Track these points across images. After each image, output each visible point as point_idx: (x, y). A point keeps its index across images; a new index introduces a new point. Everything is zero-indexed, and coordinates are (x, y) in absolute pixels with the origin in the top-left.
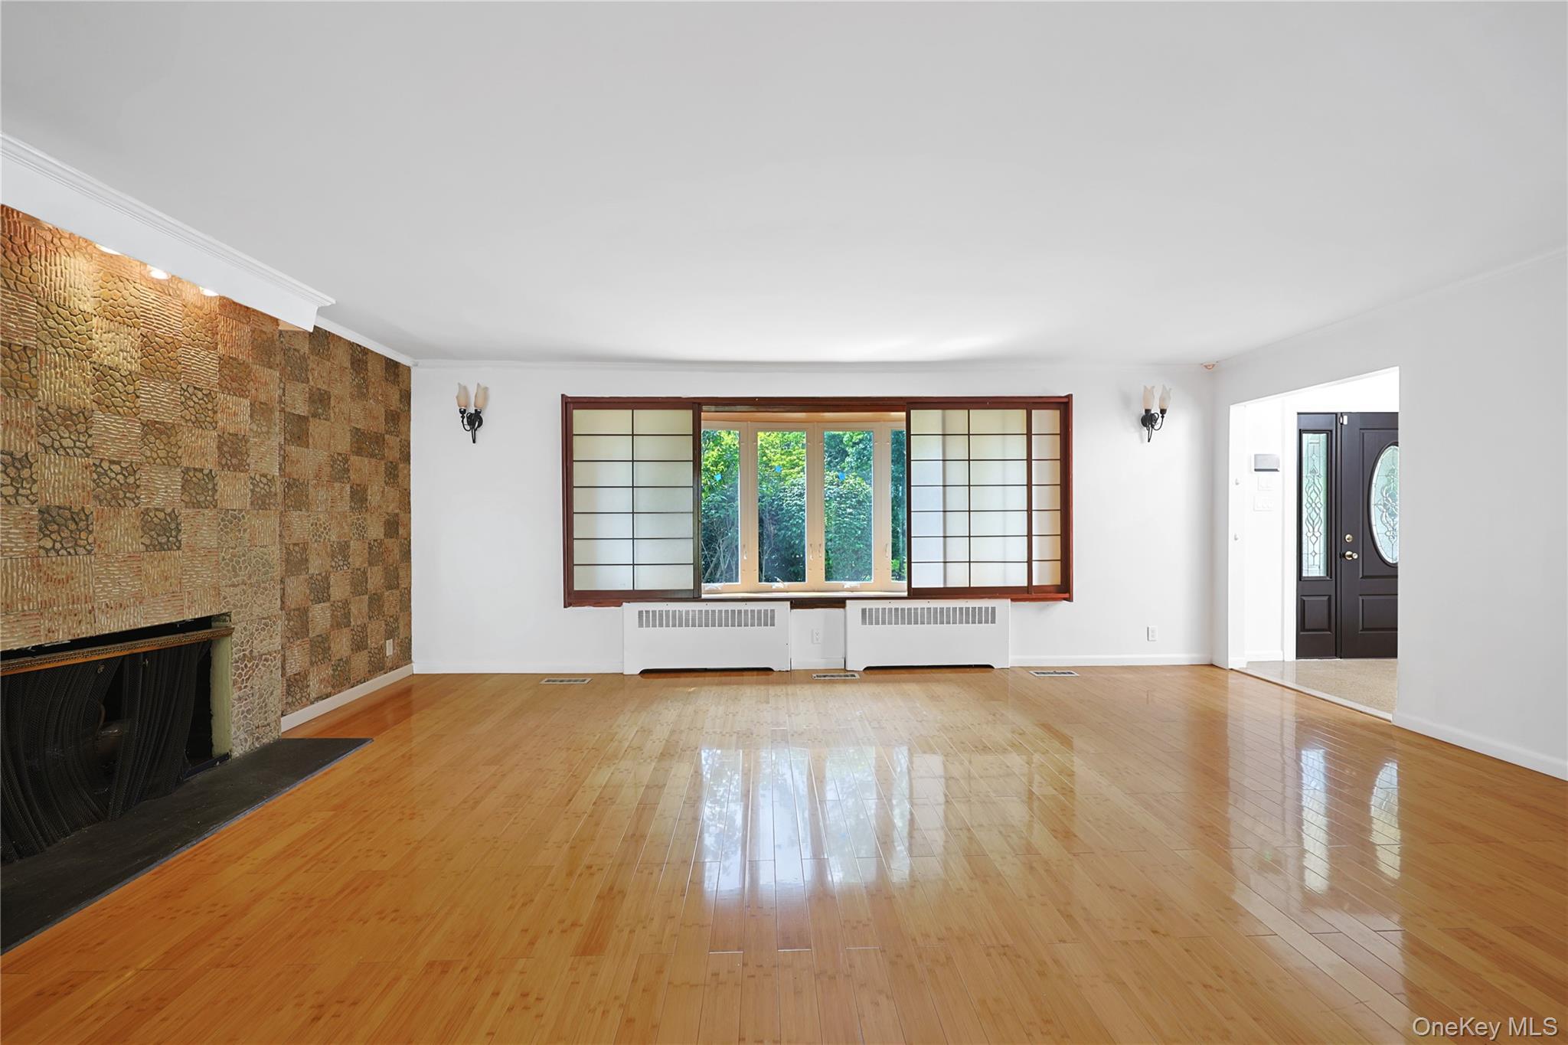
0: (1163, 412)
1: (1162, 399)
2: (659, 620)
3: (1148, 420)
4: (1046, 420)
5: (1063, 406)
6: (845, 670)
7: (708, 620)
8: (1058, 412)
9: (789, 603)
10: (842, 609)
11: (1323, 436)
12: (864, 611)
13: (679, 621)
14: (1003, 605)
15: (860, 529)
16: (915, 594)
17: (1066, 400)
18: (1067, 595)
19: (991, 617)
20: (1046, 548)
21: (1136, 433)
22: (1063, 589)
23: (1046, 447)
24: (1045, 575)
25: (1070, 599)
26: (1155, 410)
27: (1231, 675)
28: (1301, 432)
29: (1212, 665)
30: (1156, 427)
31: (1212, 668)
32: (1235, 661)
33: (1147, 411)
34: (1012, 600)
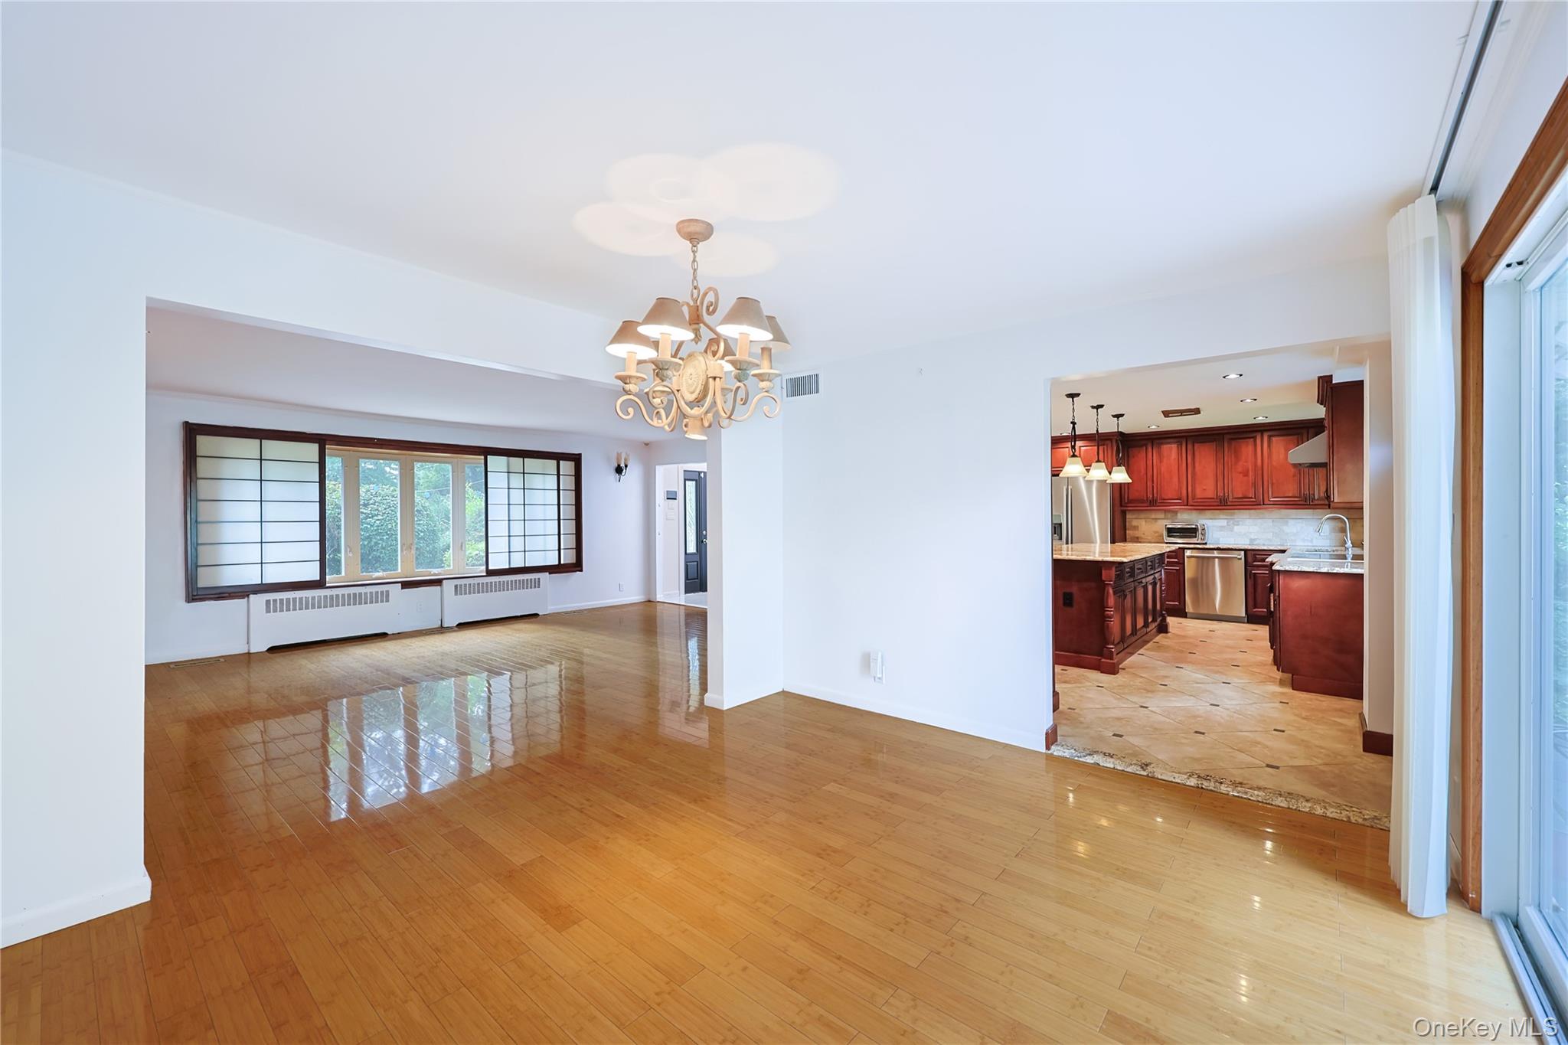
0: (626, 466)
1: (625, 460)
2: (288, 606)
3: (619, 470)
4: (567, 467)
5: (576, 459)
6: (442, 627)
7: (333, 602)
8: (573, 463)
9: (400, 585)
10: (439, 587)
11: (694, 482)
12: (456, 586)
13: (306, 605)
14: (544, 576)
15: (422, 532)
16: (491, 573)
17: (578, 457)
18: (579, 569)
19: (537, 584)
20: (568, 541)
21: (614, 476)
22: (577, 566)
23: (568, 483)
24: (568, 557)
25: (581, 571)
26: (623, 465)
27: (658, 604)
28: (685, 480)
29: (650, 601)
30: (623, 474)
31: (650, 602)
32: (660, 597)
33: (619, 465)
34: (550, 573)
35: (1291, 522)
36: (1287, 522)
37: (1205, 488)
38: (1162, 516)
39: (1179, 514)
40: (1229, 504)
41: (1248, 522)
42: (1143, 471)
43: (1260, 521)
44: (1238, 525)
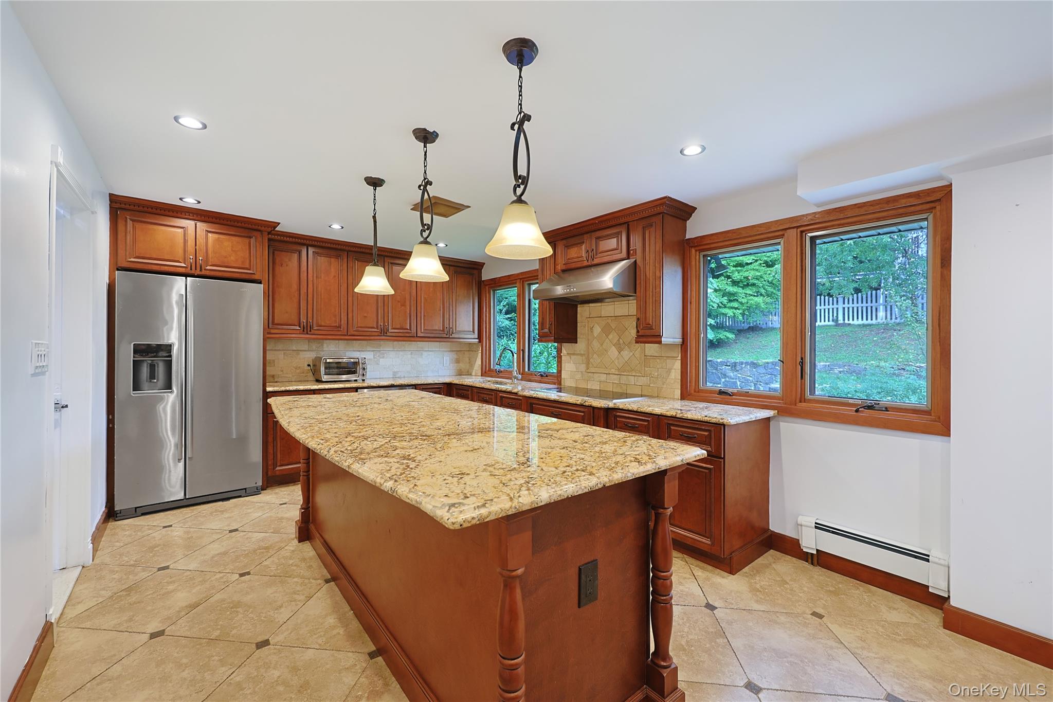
35: (425, 354)
36: (422, 354)
37: (365, 315)
38: (306, 347)
39: (325, 345)
40: (388, 334)
41: (392, 354)
42: (295, 286)
43: (401, 353)
44: (383, 357)
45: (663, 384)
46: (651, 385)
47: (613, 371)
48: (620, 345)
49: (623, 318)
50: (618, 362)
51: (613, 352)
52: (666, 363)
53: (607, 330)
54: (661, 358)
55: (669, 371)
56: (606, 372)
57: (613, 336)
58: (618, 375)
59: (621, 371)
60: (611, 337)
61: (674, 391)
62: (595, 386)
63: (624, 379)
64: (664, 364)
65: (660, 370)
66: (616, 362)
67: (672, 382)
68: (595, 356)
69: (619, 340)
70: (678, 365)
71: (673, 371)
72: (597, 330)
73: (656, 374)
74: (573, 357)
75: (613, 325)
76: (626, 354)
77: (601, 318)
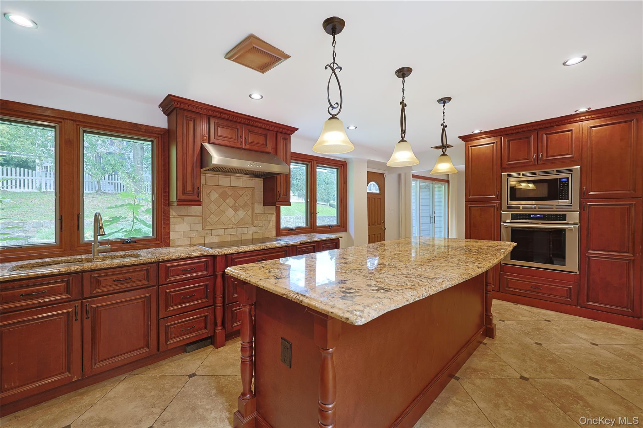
45: (266, 230)
46: (259, 232)
47: (230, 226)
48: (236, 207)
49: (239, 189)
50: (235, 219)
51: (230, 212)
52: (268, 217)
53: (224, 196)
54: (265, 214)
55: (269, 222)
56: (223, 228)
57: (230, 201)
58: (234, 228)
59: (237, 226)
60: (228, 201)
61: (272, 233)
62: (214, 240)
63: (239, 231)
64: (266, 218)
65: (264, 221)
66: (233, 219)
67: (271, 228)
68: (212, 216)
69: (234, 204)
70: (274, 218)
71: (272, 221)
72: (214, 196)
73: (262, 224)
74: (185, 218)
75: (230, 193)
76: (241, 213)
77: (218, 186)
